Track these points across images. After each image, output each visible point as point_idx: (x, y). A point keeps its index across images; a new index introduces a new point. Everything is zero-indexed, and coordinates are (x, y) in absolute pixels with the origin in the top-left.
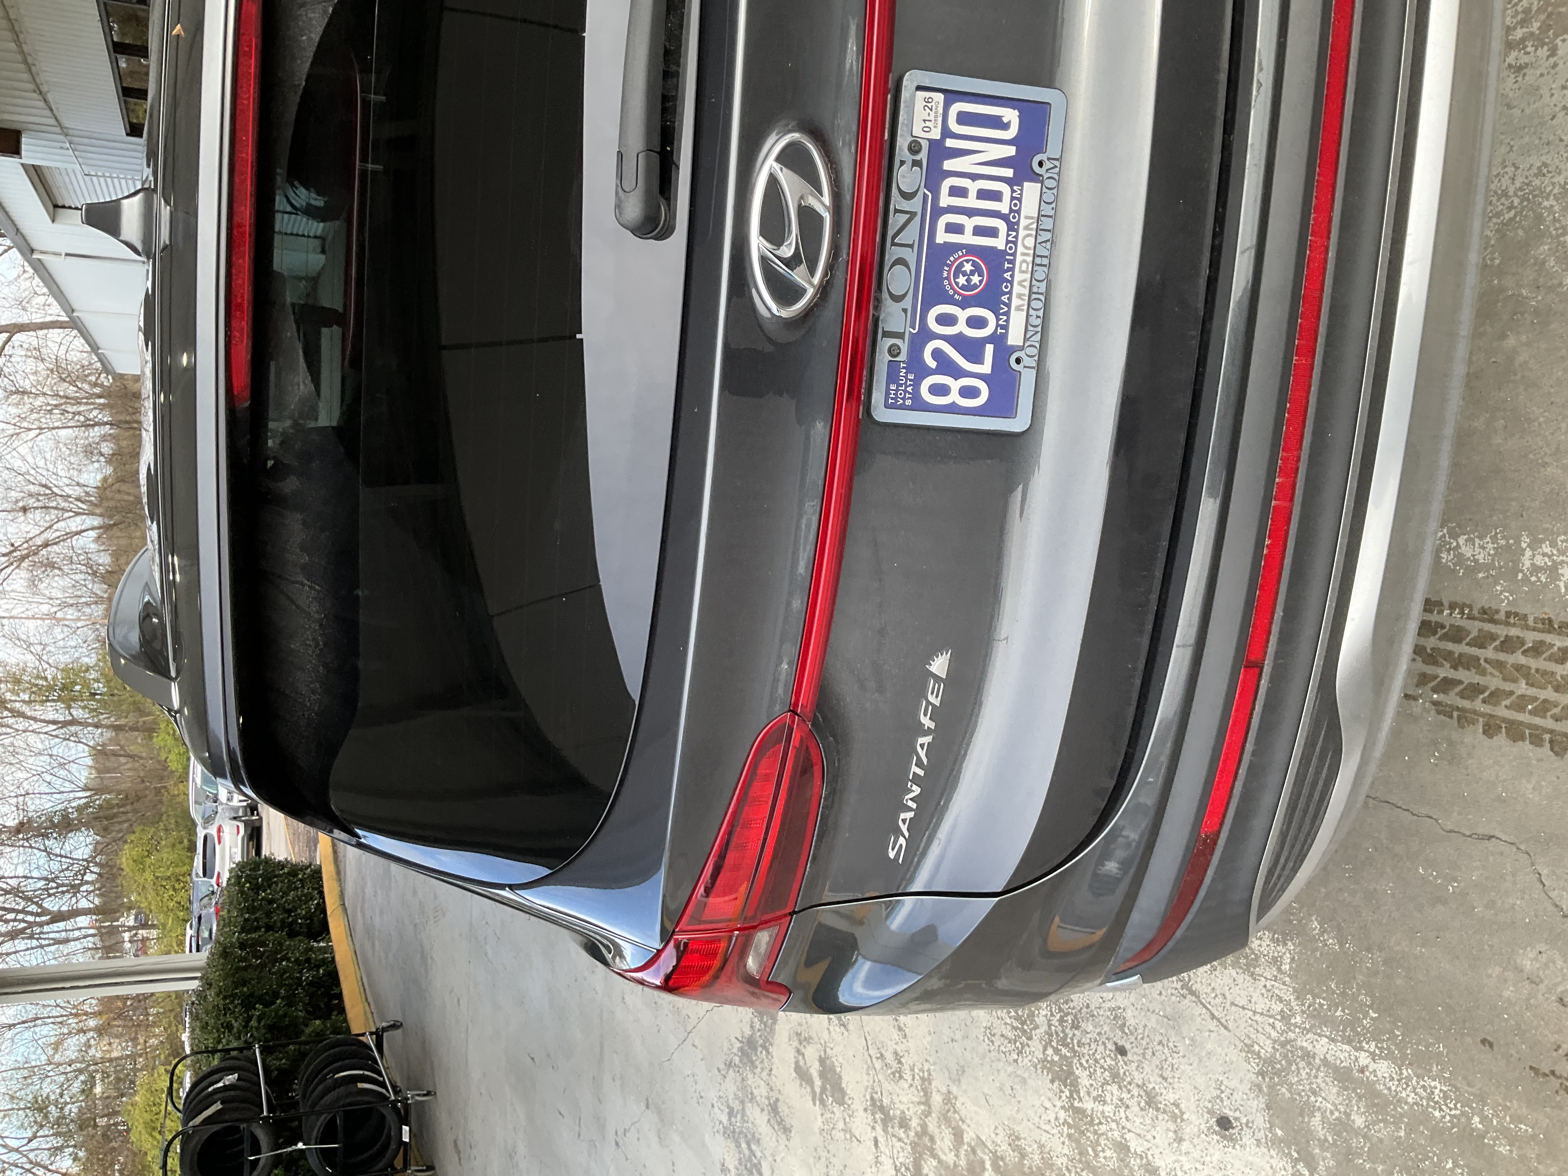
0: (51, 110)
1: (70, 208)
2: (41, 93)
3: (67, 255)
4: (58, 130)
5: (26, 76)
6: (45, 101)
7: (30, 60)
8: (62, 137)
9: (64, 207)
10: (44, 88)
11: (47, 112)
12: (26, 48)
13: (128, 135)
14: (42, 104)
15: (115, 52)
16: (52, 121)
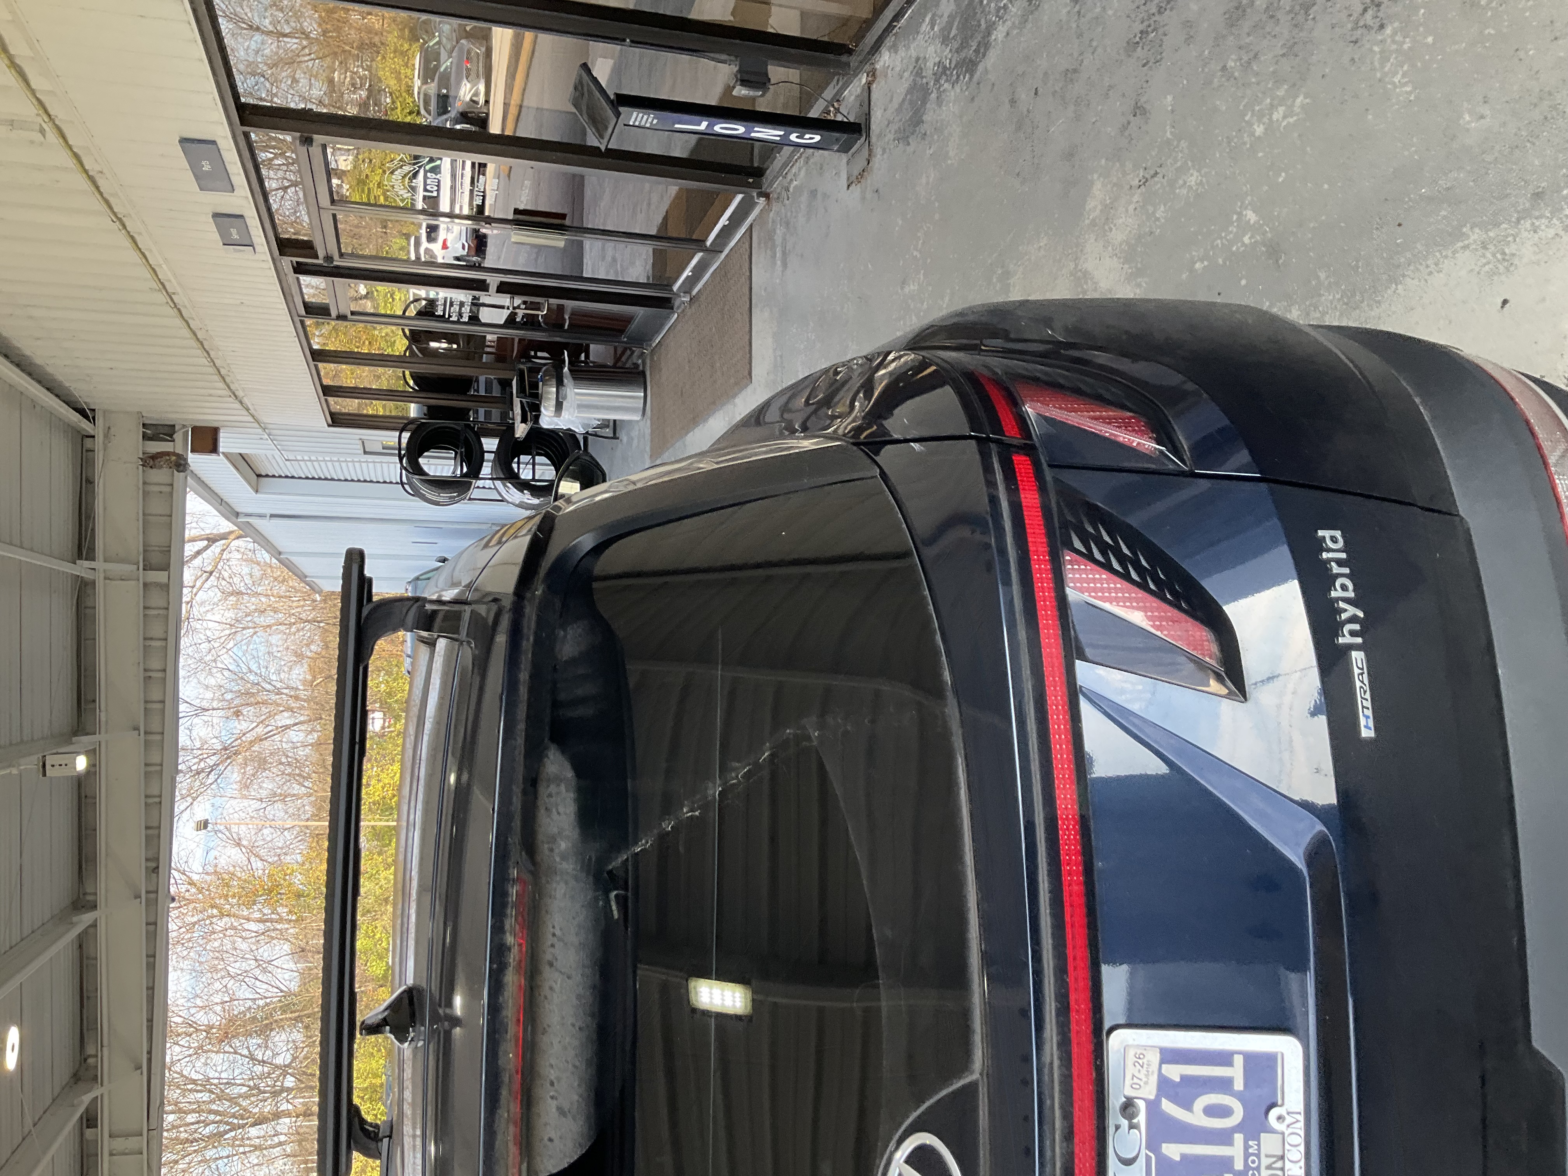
0: (248, 410)
1: (274, 476)
2: (235, 396)
3: (272, 516)
4: (256, 425)
5: (221, 385)
6: (241, 403)
7: (223, 371)
8: (260, 431)
9: (267, 476)
10: (240, 394)
11: (245, 412)
12: (218, 363)
13: (329, 426)
14: (238, 406)
15: (314, 360)
16: (250, 419)
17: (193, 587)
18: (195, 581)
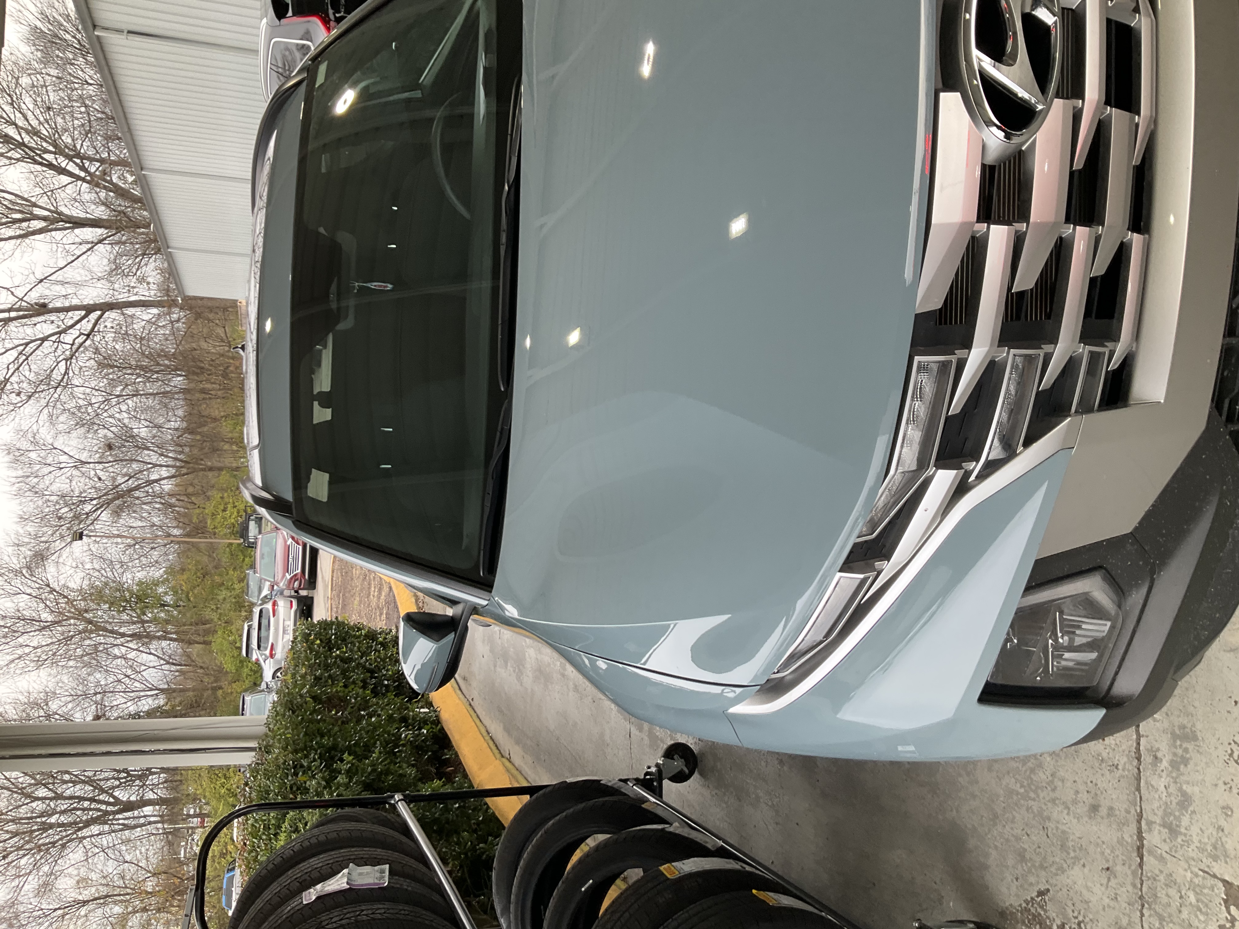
17: (72, 345)
18: (74, 340)
